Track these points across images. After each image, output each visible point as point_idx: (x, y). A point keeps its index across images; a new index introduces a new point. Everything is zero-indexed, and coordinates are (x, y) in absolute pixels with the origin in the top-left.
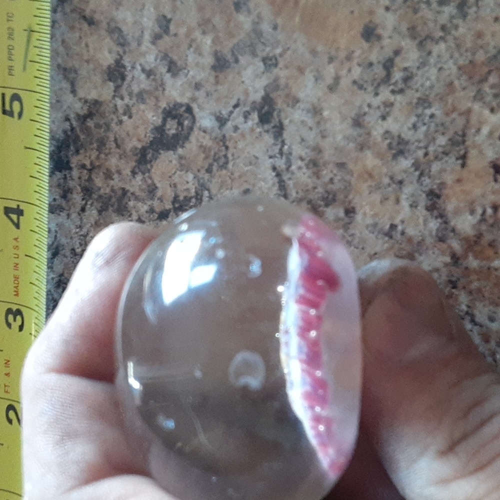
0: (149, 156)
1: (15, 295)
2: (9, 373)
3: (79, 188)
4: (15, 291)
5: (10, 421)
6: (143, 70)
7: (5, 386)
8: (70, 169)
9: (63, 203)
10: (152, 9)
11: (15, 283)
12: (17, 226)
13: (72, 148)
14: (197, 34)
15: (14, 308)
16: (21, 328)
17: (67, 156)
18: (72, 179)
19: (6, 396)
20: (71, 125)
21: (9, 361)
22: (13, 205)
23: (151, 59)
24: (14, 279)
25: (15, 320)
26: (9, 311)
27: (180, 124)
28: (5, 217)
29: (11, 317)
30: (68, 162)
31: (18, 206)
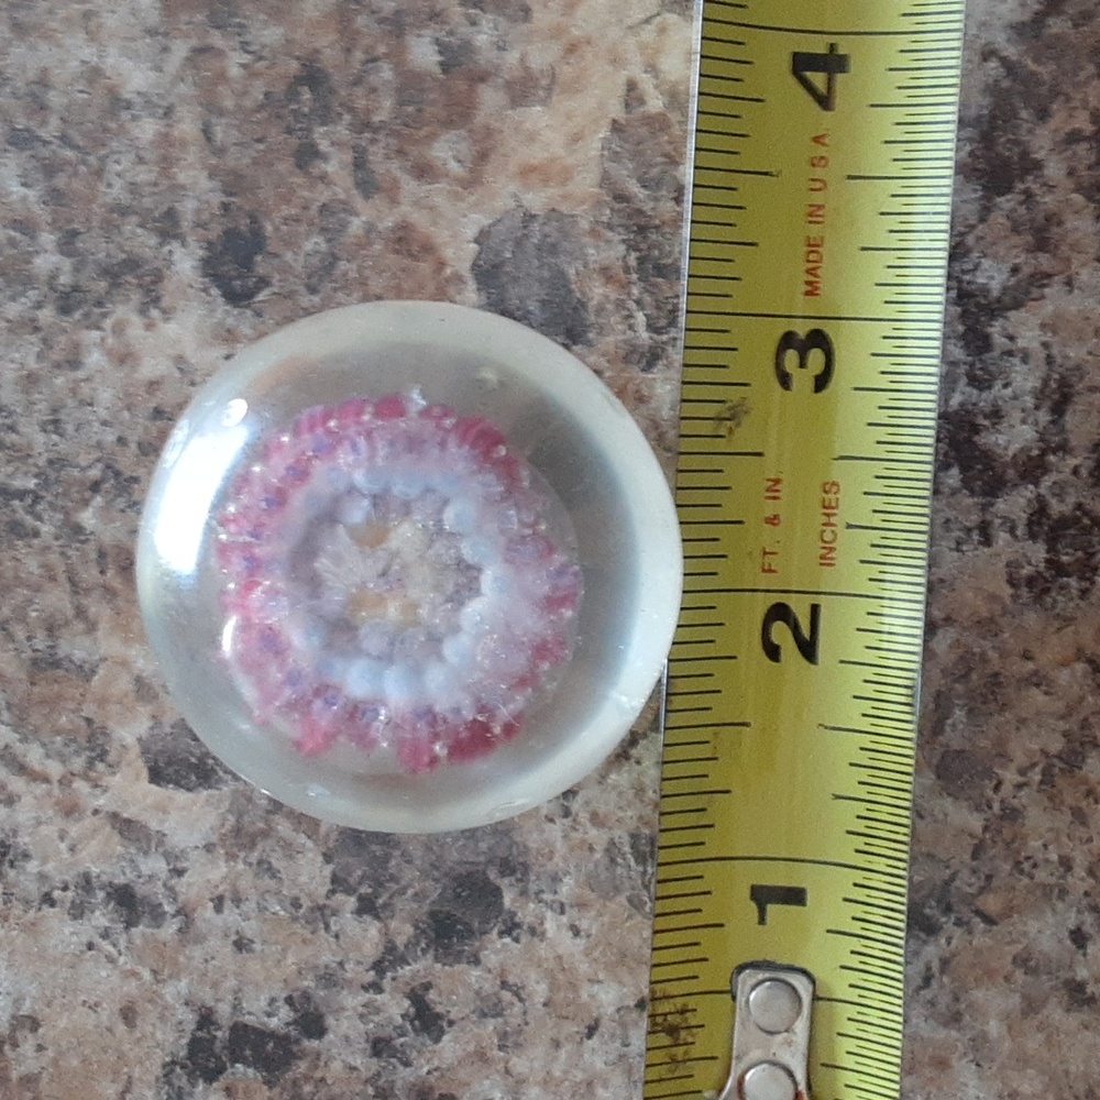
1: (808, 293)
2: (776, 517)
3: (1078, 198)
4: (808, 283)
5: (773, 652)
7: (764, 553)
8: (1038, 166)
9: (1044, 261)
11: (809, 261)
12: (825, 102)
13: (1024, 114)
15: (802, 329)
16: (822, 382)
17: (1017, 143)
18: (1051, 188)
19: (764, 582)
20: (1004, 61)
21: (777, 481)
22: (818, 46)
24: (806, 249)
25: (802, 365)
26: (788, 340)
28: (792, 81)
29: (791, 357)
30: (1025, 155)
31: (832, 47)
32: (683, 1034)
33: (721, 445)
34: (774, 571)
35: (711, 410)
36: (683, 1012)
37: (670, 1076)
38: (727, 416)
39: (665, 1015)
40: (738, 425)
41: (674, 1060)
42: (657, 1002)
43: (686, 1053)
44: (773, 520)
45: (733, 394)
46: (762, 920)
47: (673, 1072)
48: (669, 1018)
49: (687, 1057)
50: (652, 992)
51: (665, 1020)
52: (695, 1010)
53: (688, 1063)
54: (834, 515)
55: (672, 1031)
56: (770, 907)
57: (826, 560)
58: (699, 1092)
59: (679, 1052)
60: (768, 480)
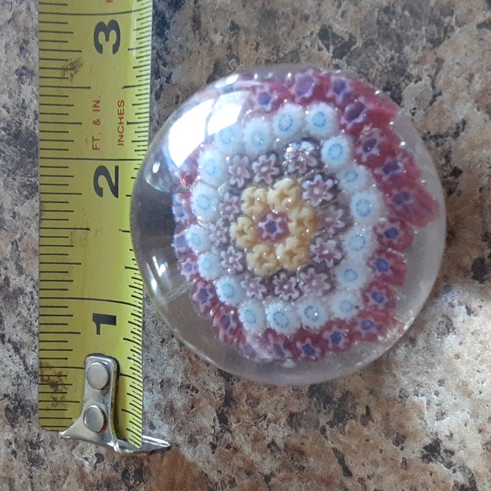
2: (98, 120)
5: (99, 191)
7: (93, 140)
15: (106, 20)
16: (116, 48)
19: (96, 153)
21: (98, 102)
25: (107, 39)
26: (100, 27)
29: (102, 35)
32: (60, 387)
33: (65, 83)
34: (98, 149)
35: (59, 64)
36: (59, 376)
37: (54, 408)
38: (69, 67)
39: (49, 376)
40: (76, 73)
41: (55, 400)
42: (44, 369)
43: (62, 397)
44: (97, 122)
45: (73, 57)
46: (98, 333)
47: (55, 406)
48: (51, 377)
49: (62, 400)
50: (41, 363)
51: (49, 378)
52: (66, 376)
53: (64, 403)
54: (123, 118)
55: (54, 385)
56: (102, 325)
57: (121, 143)
58: (71, 419)
59: (59, 397)
60: (93, 101)
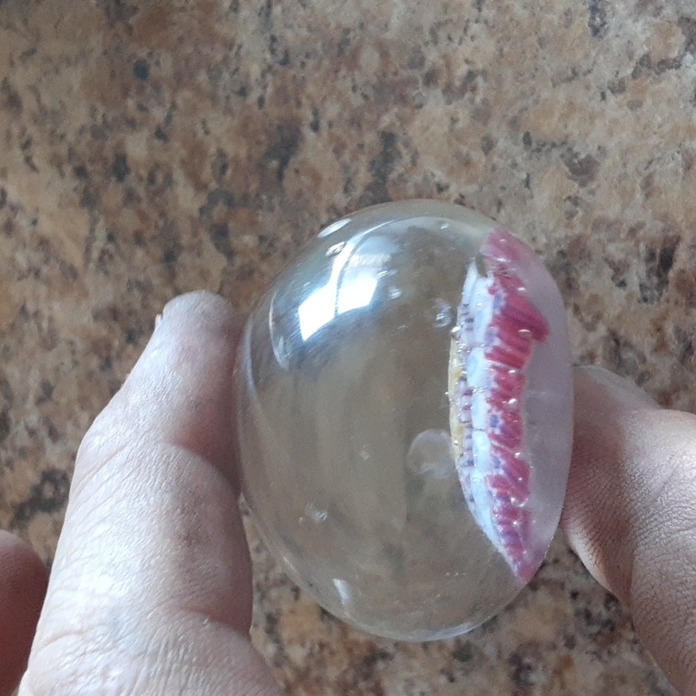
0: (27, 513)
6: (27, 428)
10: (38, 373)
14: (77, 408)
23: (33, 419)
27: (57, 489)
